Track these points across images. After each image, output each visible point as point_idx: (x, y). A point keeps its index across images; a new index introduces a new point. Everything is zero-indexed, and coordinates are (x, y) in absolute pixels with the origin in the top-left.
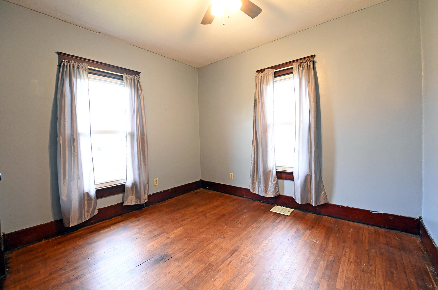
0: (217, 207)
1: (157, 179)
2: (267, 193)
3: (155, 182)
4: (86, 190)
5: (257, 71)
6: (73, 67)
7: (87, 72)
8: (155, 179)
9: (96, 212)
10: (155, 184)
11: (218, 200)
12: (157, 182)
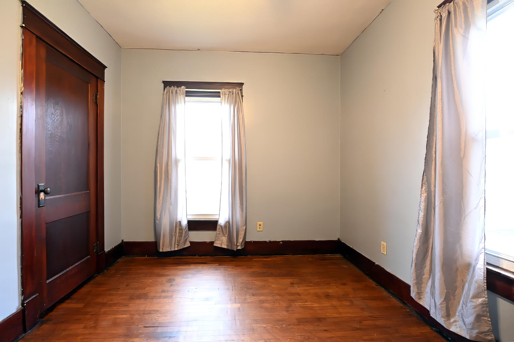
0: (328, 296)
1: (261, 223)
2: (452, 320)
3: (258, 226)
4: (179, 219)
5: (439, 7)
6: (172, 93)
7: (184, 95)
8: (259, 223)
9: (188, 245)
10: (258, 230)
11: (344, 284)
12: (261, 227)
